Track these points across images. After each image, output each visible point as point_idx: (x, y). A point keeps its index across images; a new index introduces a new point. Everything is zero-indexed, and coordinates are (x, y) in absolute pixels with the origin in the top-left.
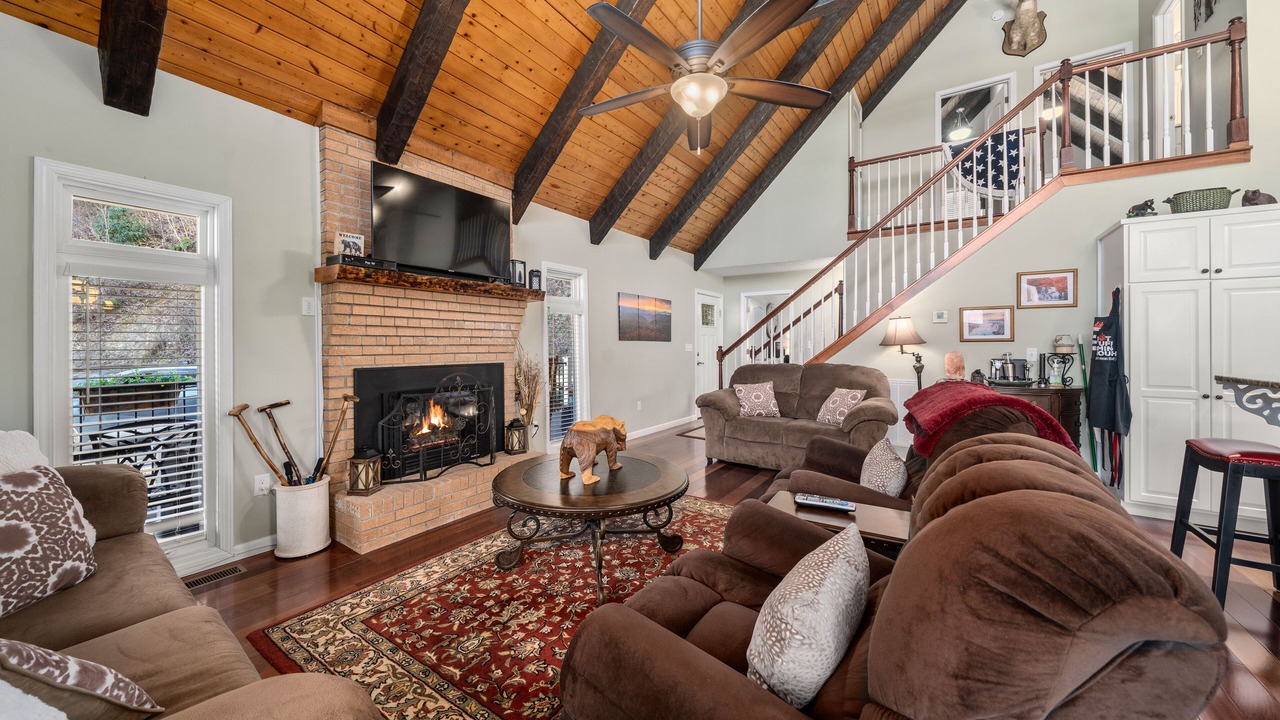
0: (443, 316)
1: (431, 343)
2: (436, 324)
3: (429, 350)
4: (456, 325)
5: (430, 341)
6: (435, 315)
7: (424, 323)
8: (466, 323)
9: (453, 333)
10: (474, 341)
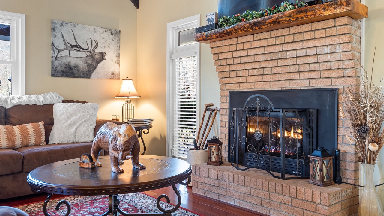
0: (267, 50)
1: (267, 73)
2: (265, 58)
3: (268, 78)
4: (279, 56)
5: (266, 71)
6: (261, 51)
7: (257, 58)
8: (289, 53)
9: (281, 63)
10: (302, 68)
